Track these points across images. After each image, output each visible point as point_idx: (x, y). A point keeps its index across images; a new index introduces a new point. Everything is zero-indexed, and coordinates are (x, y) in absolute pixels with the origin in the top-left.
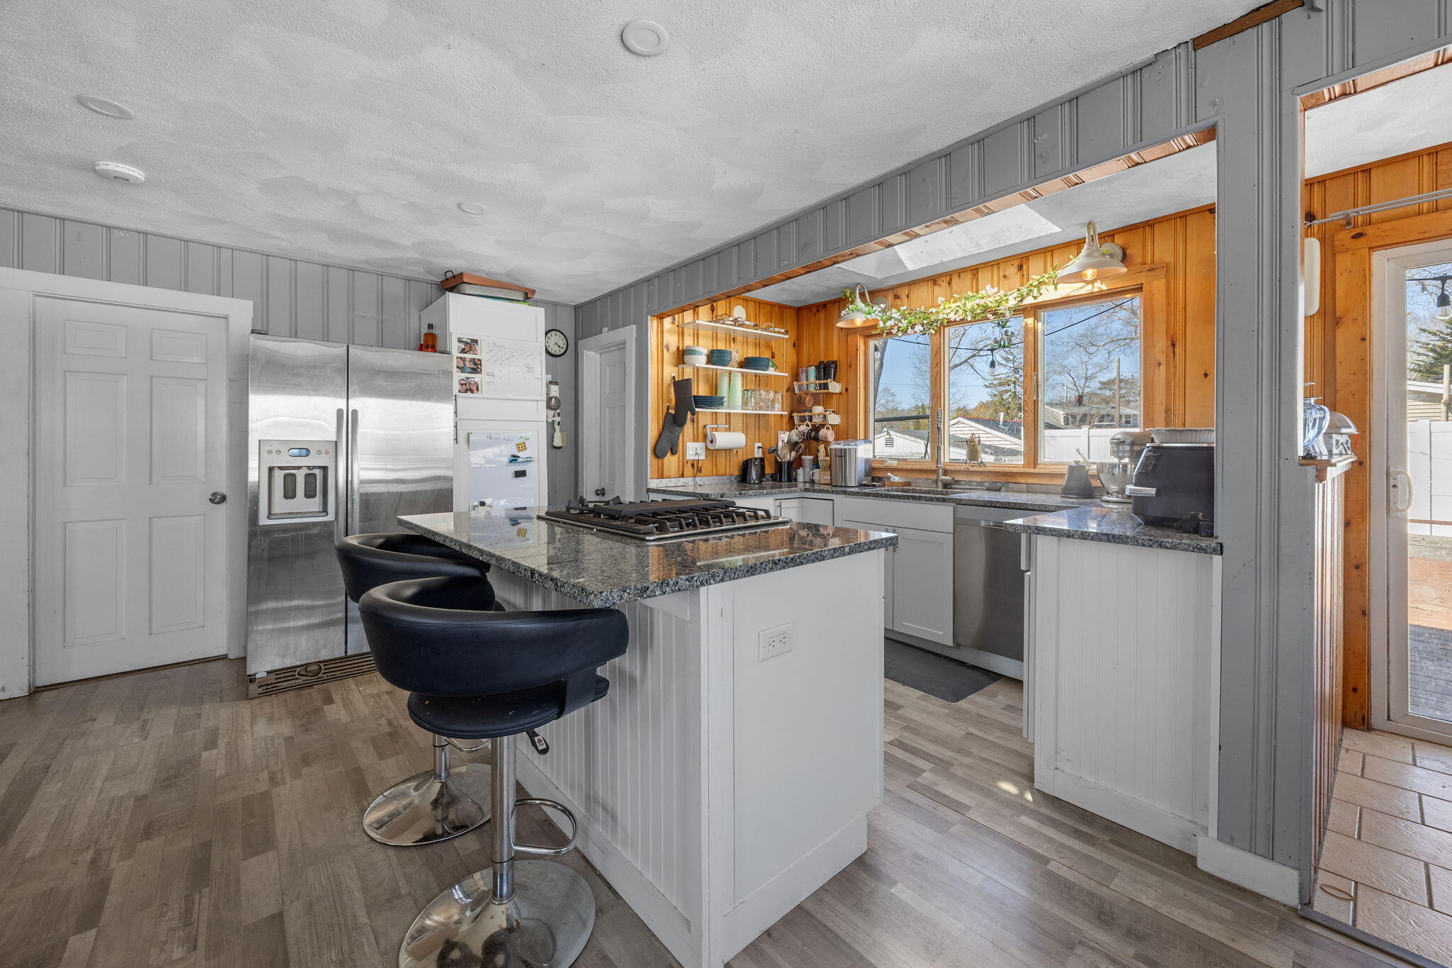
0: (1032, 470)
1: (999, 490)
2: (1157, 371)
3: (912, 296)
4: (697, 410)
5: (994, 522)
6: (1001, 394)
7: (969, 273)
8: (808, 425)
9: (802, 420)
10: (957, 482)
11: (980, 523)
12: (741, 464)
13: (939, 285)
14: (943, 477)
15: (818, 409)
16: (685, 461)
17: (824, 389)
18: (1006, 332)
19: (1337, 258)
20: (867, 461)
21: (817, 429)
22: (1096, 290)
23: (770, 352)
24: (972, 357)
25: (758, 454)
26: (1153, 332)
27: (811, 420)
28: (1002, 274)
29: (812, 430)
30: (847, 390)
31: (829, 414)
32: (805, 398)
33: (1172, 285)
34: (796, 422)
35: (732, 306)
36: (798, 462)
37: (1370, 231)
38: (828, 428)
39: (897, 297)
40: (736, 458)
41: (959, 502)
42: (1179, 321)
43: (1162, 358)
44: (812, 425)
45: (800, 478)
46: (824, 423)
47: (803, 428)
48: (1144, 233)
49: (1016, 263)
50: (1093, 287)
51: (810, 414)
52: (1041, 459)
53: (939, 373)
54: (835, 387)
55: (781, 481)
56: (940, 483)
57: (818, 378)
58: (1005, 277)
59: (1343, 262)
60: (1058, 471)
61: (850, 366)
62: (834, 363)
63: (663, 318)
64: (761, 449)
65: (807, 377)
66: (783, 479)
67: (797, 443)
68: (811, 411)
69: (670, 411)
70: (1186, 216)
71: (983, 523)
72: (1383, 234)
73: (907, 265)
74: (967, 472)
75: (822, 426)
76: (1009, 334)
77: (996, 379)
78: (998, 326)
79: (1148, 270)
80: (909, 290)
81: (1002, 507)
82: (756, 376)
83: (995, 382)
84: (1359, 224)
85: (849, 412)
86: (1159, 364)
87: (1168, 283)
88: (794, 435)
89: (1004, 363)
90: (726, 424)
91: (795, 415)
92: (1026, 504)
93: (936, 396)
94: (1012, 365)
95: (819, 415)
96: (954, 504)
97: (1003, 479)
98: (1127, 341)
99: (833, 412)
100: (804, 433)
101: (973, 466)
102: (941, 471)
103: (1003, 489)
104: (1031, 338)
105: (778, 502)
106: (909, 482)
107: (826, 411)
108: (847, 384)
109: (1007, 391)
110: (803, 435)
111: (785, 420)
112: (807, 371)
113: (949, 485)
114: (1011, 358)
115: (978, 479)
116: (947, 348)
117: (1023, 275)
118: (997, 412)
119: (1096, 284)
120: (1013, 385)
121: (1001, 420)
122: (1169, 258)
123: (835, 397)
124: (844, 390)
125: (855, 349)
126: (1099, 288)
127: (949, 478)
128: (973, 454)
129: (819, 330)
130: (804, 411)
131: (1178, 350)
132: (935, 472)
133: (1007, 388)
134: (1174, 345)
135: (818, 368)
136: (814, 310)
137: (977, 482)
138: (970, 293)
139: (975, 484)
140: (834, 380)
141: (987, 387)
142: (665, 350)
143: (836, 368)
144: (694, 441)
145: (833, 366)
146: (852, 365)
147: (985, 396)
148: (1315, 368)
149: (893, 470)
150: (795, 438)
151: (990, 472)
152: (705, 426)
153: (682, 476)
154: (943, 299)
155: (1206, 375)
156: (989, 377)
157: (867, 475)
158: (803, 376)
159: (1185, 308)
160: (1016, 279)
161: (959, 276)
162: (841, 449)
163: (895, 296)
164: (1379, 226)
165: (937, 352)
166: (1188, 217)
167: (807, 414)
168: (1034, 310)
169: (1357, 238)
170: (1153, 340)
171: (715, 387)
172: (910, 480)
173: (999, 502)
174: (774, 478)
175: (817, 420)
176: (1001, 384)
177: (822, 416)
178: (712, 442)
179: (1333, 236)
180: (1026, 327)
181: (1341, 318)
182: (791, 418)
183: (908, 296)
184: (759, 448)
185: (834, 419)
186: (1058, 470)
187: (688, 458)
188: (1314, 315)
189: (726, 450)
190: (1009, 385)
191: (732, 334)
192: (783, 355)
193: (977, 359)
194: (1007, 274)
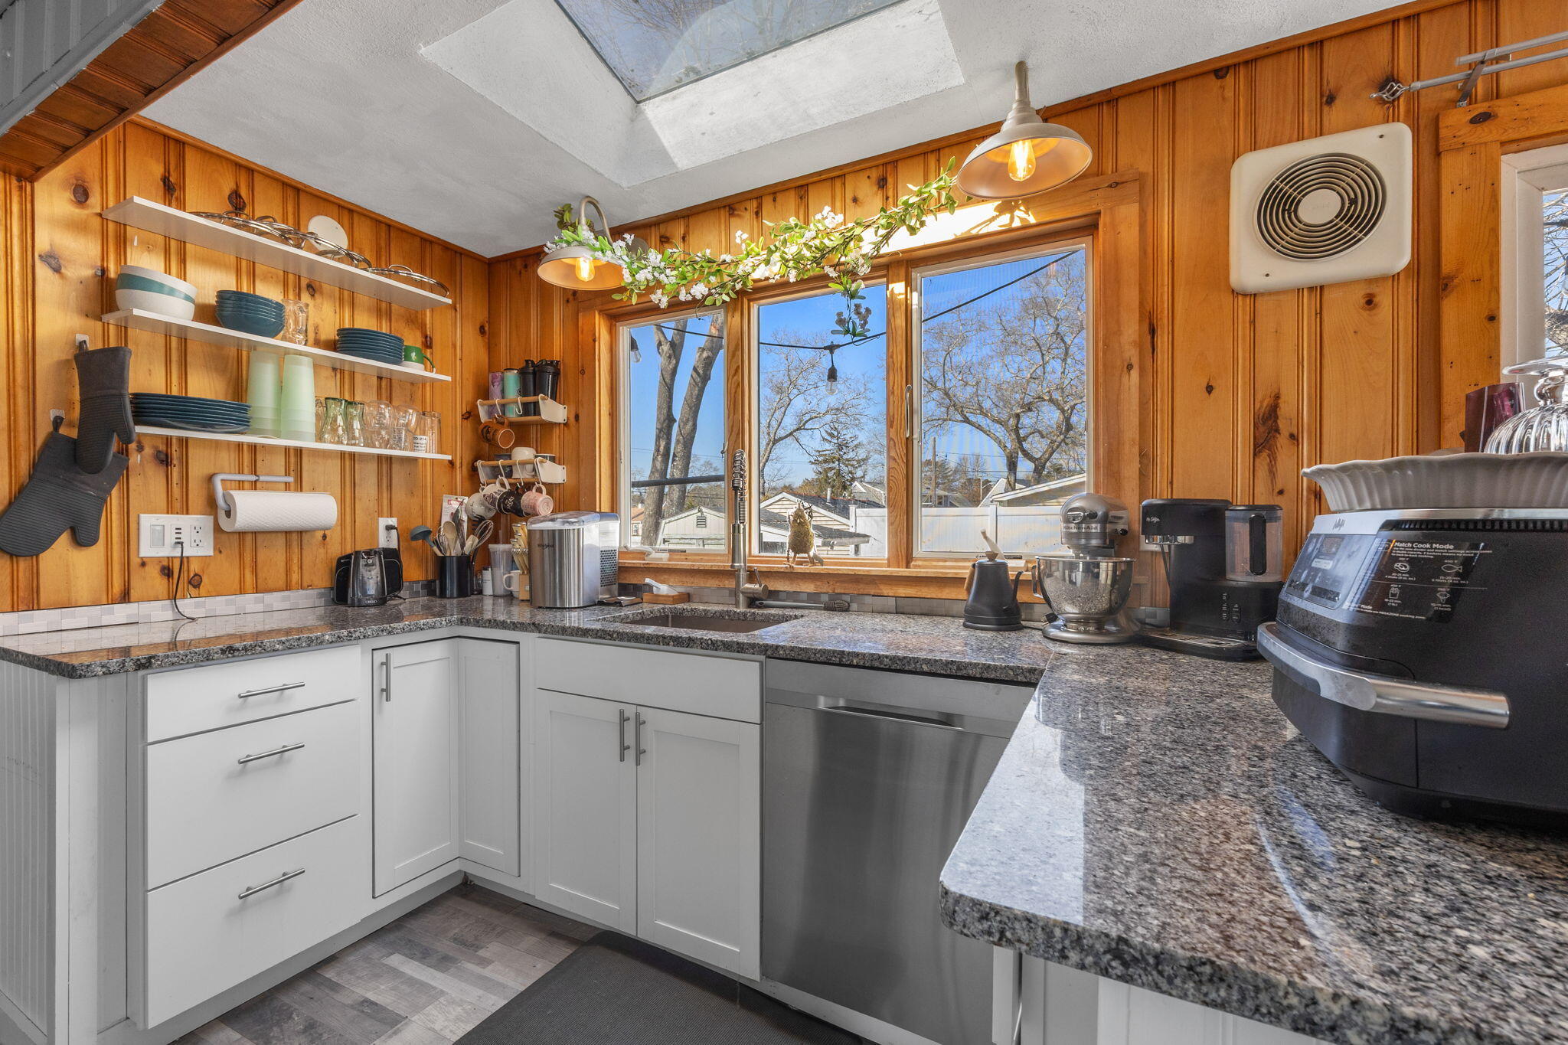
0: (903, 571)
1: (847, 610)
2: (1125, 379)
3: (691, 239)
4: (139, 429)
5: (847, 700)
6: (826, 471)
7: (792, 195)
8: (503, 485)
9: (495, 473)
10: (773, 594)
11: (816, 702)
12: (334, 564)
13: (739, 216)
14: (748, 586)
15: (523, 454)
16: (135, 561)
17: (535, 415)
18: (857, 306)
19: (1443, 162)
20: (606, 555)
21: (518, 491)
22: (1017, 223)
23: (418, 334)
24: (797, 429)
25: (386, 540)
26: (1118, 306)
27: (509, 475)
28: (849, 196)
29: (509, 494)
30: (577, 417)
31: (541, 462)
32: (496, 431)
33: (1150, 217)
34: (483, 478)
35: (303, 215)
36: (483, 558)
37: (1503, 108)
38: (539, 490)
39: (665, 240)
40: (322, 551)
41: (772, 653)
42: (1163, 285)
43: (1132, 354)
44: (510, 484)
45: (488, 589)
46: (533, 480)
47: (493, 489)
48: (1100, 116)
49: (875, 174)
50: (1012, 219)
51: (508, 462)
52: (920, 550)
53: (740, 385)
54: (553, 411)
55: (443, 595)
56: (741, 597)
57: (523, 392)
58: (855, 200)
59: (1454, 168)
60: (951, 572)
61: (583, 372)
62: (556, 365)
63: (32, 180)
64: (394, 532)
65: (503, 391)
66: (448, 593)
67: (481, 519)
68: (510, 457)
69: (62, 431)
70: (1174, 82)
71: (822, 704)
72: (1526, 114)
73: (676, 160)
74: (789, 575)
75: (528, 486)
76: (863, 310)
77: (821, 455)
78: (844, 294)
79: (1110, 186)
80: (687, 226)
81: (864, 667)
82: (380, 378)
83: (820, 459)
84: (1479, 98)
85: (581, 460)
86: (1130, 367)
87: (1143, 212)
88: (475, 504)
89: (829, 438)
90: (287, 474)
91: (479, 463)
92: (916, 660)
93: (735, 429)
94: (836, 441)
95: (523, 464)
96: (762, 658)
97: (852, 589)
98: (940, 422)
99: (553, 459)
100: (494, 499)
101: (801, 563)
102: (743, 574)
103: (854, 606)
104: (900, 321)
105: (380, 657)
106: (689, 594)
107: (536, 457)
108: (577, 407)
109: (831, 469)
110: (492, 503)
111: (460, 474)
112: (502, 379)
113: (757, 599)
114: (835, 433)
115: (809, 587)
116: (754, 343)
117: (887, 198)
118: (822, 489)
119: (1017, 213)
120: (837, 463)
121: (828, 497)
122: (1144, 165)
123: (556, 431)
124: (572, 419)
125: (591, 340)
126: (1022, 219)
127: (757, 586)
128: (800, 543)
129: (527, 303)
130: (499, 457)
131: (1162, 340)
132: (732, 573)
133: (831, 465)
134: (1153, 331)
135: (523, 373)
136: (519, 264)
137: (809, 594)
138: (793, 221)
139: (805, 597)
140: (554, 397)
141: (812, 463)
142: (43, 271)
143: (556, 374)
144: (170, 510)
145: (550, 369)
146: (586, 371)
147: (810, 473)
148: (1401, 376)
149: (659, 571)
150: (479, 510)
151: (829, 575)
152: (210, 479)
153: (125, 597)
154: (745, 236)
155: (1209, 389)
156: (814, 453)
157: (607, 581)
158: (496, 389)
159: (1173, 261)
160: (873, 201)
161: (774, 200)
162: (554, 531)
163: (661, 237)
164: (1520, 99)
165: (736, 349)
166: (1178, 86)
167: (500, 462)
168: (905, 265)
169: (1479, 122)
170: (1118, 322)
171: (239, 386)
172: (689, 590)
173: (857, 655)
174: (430, 589)
175: (521, 475)
176: (826, 461)
177: (529, 467)
178: (228, 514)
179: (1436, 121)
180: (891, 302)
181: (1451, 278)
182: (474, 470)
183: (684, 238)
184: (389, 528)
185: (553, 473)
186: (949, 570)
187: (147, 550)
188: (1398, 273)
189: (287, 533)
190: (833, 462)
191: (304, 274)
192: (454, 346)
193: (803, 432)
194: (860, 196)
